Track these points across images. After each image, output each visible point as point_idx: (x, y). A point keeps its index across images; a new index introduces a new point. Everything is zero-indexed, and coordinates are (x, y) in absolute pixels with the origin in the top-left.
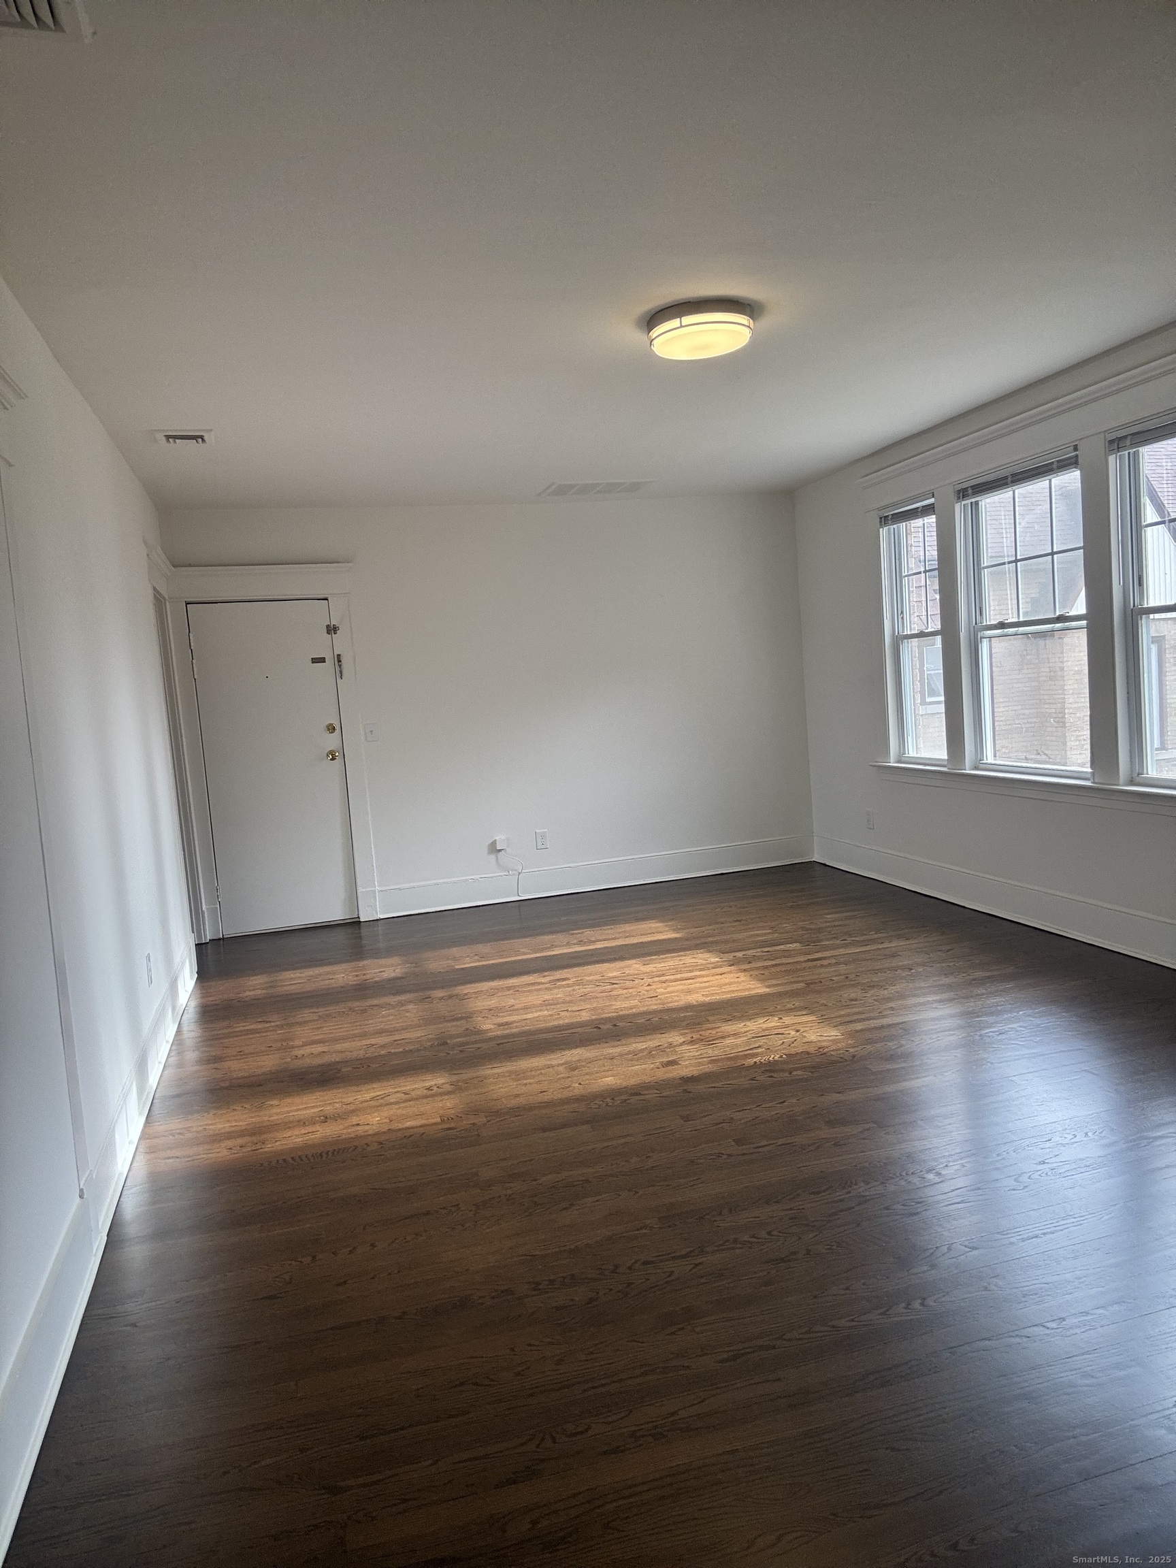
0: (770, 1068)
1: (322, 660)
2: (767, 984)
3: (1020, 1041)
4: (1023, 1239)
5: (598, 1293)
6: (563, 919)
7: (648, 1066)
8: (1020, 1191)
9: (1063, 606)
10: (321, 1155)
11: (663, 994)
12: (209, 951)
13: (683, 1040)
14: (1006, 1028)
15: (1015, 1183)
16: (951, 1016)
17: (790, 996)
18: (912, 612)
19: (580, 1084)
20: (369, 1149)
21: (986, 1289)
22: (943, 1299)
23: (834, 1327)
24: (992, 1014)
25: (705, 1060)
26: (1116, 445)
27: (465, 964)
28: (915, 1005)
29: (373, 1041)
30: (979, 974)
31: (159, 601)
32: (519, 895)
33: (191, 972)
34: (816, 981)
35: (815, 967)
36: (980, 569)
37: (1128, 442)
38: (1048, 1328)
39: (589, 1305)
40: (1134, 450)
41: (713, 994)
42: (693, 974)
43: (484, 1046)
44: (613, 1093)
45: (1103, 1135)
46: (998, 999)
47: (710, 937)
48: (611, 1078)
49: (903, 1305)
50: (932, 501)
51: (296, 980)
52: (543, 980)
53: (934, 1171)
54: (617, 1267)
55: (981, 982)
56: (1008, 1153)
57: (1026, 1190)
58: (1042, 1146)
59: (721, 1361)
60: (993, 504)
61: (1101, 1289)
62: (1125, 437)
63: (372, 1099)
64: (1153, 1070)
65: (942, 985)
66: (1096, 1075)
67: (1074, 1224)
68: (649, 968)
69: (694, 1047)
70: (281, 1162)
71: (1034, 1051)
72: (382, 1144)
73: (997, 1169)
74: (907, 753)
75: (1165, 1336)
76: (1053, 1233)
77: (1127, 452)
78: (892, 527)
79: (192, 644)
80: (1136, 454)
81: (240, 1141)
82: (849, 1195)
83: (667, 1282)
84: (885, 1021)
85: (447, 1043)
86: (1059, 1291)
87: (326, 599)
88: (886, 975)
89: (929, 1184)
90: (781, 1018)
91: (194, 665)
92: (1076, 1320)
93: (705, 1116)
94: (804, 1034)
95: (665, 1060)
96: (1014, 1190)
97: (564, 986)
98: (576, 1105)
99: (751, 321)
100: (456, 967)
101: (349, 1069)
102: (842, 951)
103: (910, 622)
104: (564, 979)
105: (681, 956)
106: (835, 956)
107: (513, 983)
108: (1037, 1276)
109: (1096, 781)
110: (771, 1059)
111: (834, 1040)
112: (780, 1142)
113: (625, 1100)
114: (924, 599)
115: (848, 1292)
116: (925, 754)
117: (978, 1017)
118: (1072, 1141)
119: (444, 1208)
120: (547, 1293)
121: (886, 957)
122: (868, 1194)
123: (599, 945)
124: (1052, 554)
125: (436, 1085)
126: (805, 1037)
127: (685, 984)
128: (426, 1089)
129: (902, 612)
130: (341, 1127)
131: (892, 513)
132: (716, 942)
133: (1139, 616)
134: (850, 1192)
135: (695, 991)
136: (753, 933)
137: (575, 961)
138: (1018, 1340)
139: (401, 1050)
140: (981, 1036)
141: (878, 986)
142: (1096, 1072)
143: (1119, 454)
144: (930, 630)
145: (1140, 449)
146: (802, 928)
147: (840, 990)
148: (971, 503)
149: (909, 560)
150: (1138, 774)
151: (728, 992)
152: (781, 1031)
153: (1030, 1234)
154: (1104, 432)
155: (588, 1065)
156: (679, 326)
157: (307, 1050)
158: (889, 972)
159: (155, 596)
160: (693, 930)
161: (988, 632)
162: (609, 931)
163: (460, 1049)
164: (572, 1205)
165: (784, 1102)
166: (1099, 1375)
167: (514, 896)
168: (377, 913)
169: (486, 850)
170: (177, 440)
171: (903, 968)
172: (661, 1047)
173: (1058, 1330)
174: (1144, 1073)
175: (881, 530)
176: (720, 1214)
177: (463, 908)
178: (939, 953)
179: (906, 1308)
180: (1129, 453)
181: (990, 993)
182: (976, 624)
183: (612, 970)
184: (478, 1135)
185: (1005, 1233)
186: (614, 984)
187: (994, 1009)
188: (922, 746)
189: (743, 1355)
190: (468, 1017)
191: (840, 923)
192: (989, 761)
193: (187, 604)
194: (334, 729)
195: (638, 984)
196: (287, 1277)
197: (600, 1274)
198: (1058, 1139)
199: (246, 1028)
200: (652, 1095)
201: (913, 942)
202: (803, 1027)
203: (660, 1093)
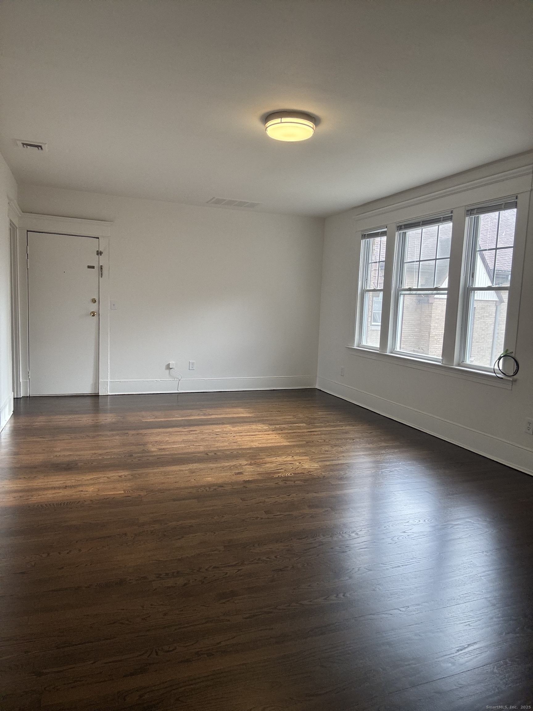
0: (286, 479)
1: (93, 267)
2: (288, 440)
3: (399, 476)
4: (393, 568)
5: (189, 581)
6: (197, 403)
7: (229, 474)
8: (393, 545)
9: (438, 283)
10: (61, 504)
11: (241, 441)
12: (21, 402)
13: (247, 463)
14: (393, 469)
15: (391, 541)
16: (371, 462)
17: (298, 447)
18: (371, 280)
19: (195, 480)
20: (86, 503)
21: (374, 590)
22: (354, 594)
23: (301, 604)
24: (387, 463)
25: (255, 473)
26: (470, 212)
27: (148, 419)
28: (354, 456)
29: (96, 452)
30: (383, 444)
31: (13, 228)
32: (178, 390)
33: (10, 410)
34: (311, 441)
35: (311, 435)
36: (403, 263)
37: (475, 212)
38: (401, 611)
39: (184, 587)
40: (477, 216)
41: (263, 443)
42: (255, 433)
43: (151, 458)
44: (210, 486)
45: (432, 521)
46: (391, 456)
47: (265, 417)
48: (210, 478)
49: (335, 595)
50: (386, 229)
51: (62, 420)
52: (184, 430)
53: (355, 533)
54: (200, 568)
55: (385, 448)
56: (389, 526)
57: (396, 544)
58: (405, 525)
59: (245, 618)
60: (412, 234)
61: (426, 593)
62: (474, 209)
63: (91, 479)
64: (456, 494)
65: (367, 448)
66: (431, 494)
67: (416, 562)
68: (236, 429)
69: (252, 467)
70: (39, 506)
71: (405, 481)
72: (92, 501)
73: (384, 533)
74: (362, 343)
75: (454, 618)
76: (406, 566)
77: (474, 216)
78: (367, 240)
79: (28, 251)
80: (478, 218)
81: (21, 494)
82: (315, 541)
83: (224, 578)
84: (340, 462)
85: (133, 456)
86: (407, 593)
87: (98, 238)
88: (342, 441)
89: (352, 538)
90: (293, 457)
91: (28, 262)
92: (414, 608)
93: (252, 499)
94: (303, 465)
95: (237, 471)
96: (390, 544)
97: (194, 434)
98: (192, 490)
99: (314, 126)
100: (143, 420)
101: (82, 464)
102: (324, 429)
103: (370, 284)
104: (194, 431)
105: (251, 425)
106: (320, 431)
107: (169, 430)
108: (398, 585)
109: (443, 363)
110: (286, 475)
111: (316, 469)
112: (287, 513)
113: (216, 489)
114: (377, 275)
115: (310, 587)
116: (370, 344)
117: (381, 463)
118: (418, 523)
119: (119, 535)
120: (164, 579)
121: (343, 433)
122: (324, 541)
123: (213, 417)
124: (436, 259)
125: (124, 475)
126: (303, 466)
127: (251, 438)
128: (119, 477)
129: (367, 279)
130: (73, 491)
131: (367, 233)
132: (268, 420)
133: (471, 291)
134: (315, 540)
135: (256, 441)
136: (285, 417)
137: (200, 423)
138: (387, 616)
139: (109, 457)
140: (382, 472)
141: (338, 446)
142: (431, 492)
143: (470, 217)
144: (378, 288)
145: (480, 215)
146: (307, 417)
147: (321, 446)
148: (403, 232)
149: (373, 256)
150: (462, 362)
151: (270, 443)
152: (292, 462)
153: (396, 565)
154: (465, 206)
155: (200, 471)
156: (280, 122)
157: (63, 453)
158: (343, 440)
159: (10, 224)
160: (258, 414)
161: (404, 292)
162: (219, 411)
163: (139, 459)
164: (183, 537)
165: (290, 495)
166: (423, 634)
167: (176, 390)
168: (108, 392)
169: (164, 367)
170: (28, 147)
171: (350, 439)
172: (236, 465)
173: (405, 612)
174: (452, 495)
175: (362, 240)
176: (254, 545)
177: (150, 394)
178: (367, 434)
179: (336, 597)
180: (475, 217)
181: (387, 453)
182: (399, 288)
183: (218, 429)
184: (142, 500)
185: (385, 564)
186: (217, 435)
187: (388, 461)
188: (369, 341)
189: (256, 615)
190: (145, 444)
191: (325, 416)
192: (397, 350)
193: (28, 231)
194: (95, 301)
195: (229, 436)
196: (33, 564)
197: (192, 572)
198: (412, 522)
199: (33, 440)
200: (228, 488)
201: (356, 428)
202: (302, 461)
203: (233, 487)
